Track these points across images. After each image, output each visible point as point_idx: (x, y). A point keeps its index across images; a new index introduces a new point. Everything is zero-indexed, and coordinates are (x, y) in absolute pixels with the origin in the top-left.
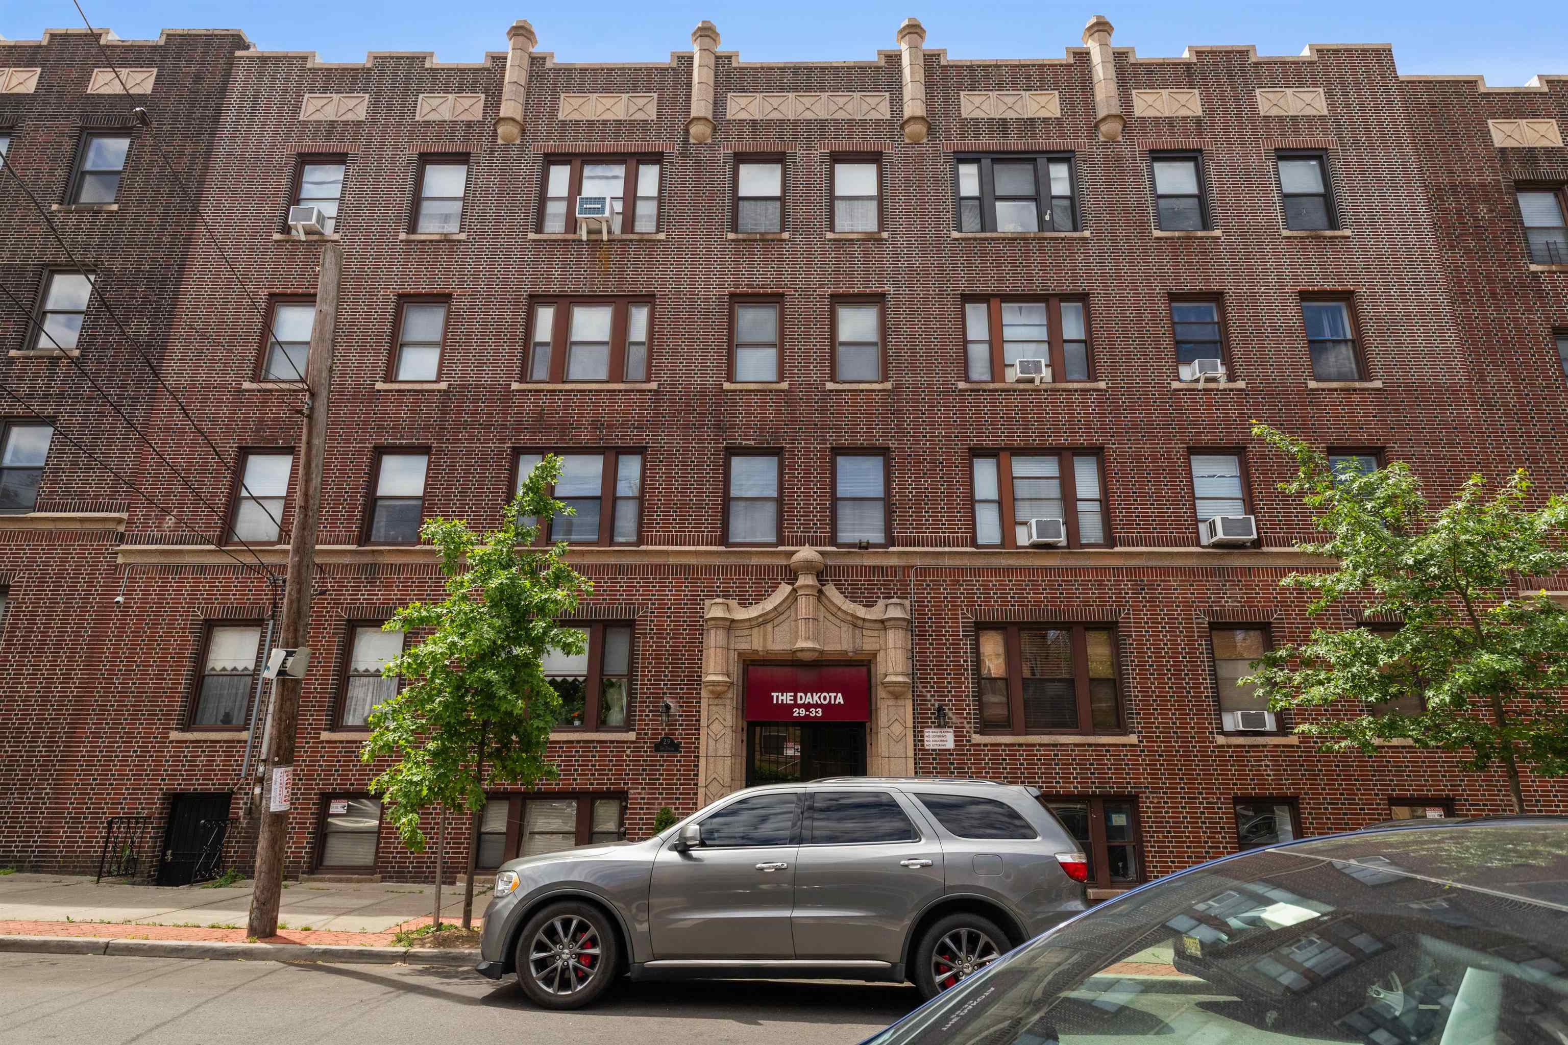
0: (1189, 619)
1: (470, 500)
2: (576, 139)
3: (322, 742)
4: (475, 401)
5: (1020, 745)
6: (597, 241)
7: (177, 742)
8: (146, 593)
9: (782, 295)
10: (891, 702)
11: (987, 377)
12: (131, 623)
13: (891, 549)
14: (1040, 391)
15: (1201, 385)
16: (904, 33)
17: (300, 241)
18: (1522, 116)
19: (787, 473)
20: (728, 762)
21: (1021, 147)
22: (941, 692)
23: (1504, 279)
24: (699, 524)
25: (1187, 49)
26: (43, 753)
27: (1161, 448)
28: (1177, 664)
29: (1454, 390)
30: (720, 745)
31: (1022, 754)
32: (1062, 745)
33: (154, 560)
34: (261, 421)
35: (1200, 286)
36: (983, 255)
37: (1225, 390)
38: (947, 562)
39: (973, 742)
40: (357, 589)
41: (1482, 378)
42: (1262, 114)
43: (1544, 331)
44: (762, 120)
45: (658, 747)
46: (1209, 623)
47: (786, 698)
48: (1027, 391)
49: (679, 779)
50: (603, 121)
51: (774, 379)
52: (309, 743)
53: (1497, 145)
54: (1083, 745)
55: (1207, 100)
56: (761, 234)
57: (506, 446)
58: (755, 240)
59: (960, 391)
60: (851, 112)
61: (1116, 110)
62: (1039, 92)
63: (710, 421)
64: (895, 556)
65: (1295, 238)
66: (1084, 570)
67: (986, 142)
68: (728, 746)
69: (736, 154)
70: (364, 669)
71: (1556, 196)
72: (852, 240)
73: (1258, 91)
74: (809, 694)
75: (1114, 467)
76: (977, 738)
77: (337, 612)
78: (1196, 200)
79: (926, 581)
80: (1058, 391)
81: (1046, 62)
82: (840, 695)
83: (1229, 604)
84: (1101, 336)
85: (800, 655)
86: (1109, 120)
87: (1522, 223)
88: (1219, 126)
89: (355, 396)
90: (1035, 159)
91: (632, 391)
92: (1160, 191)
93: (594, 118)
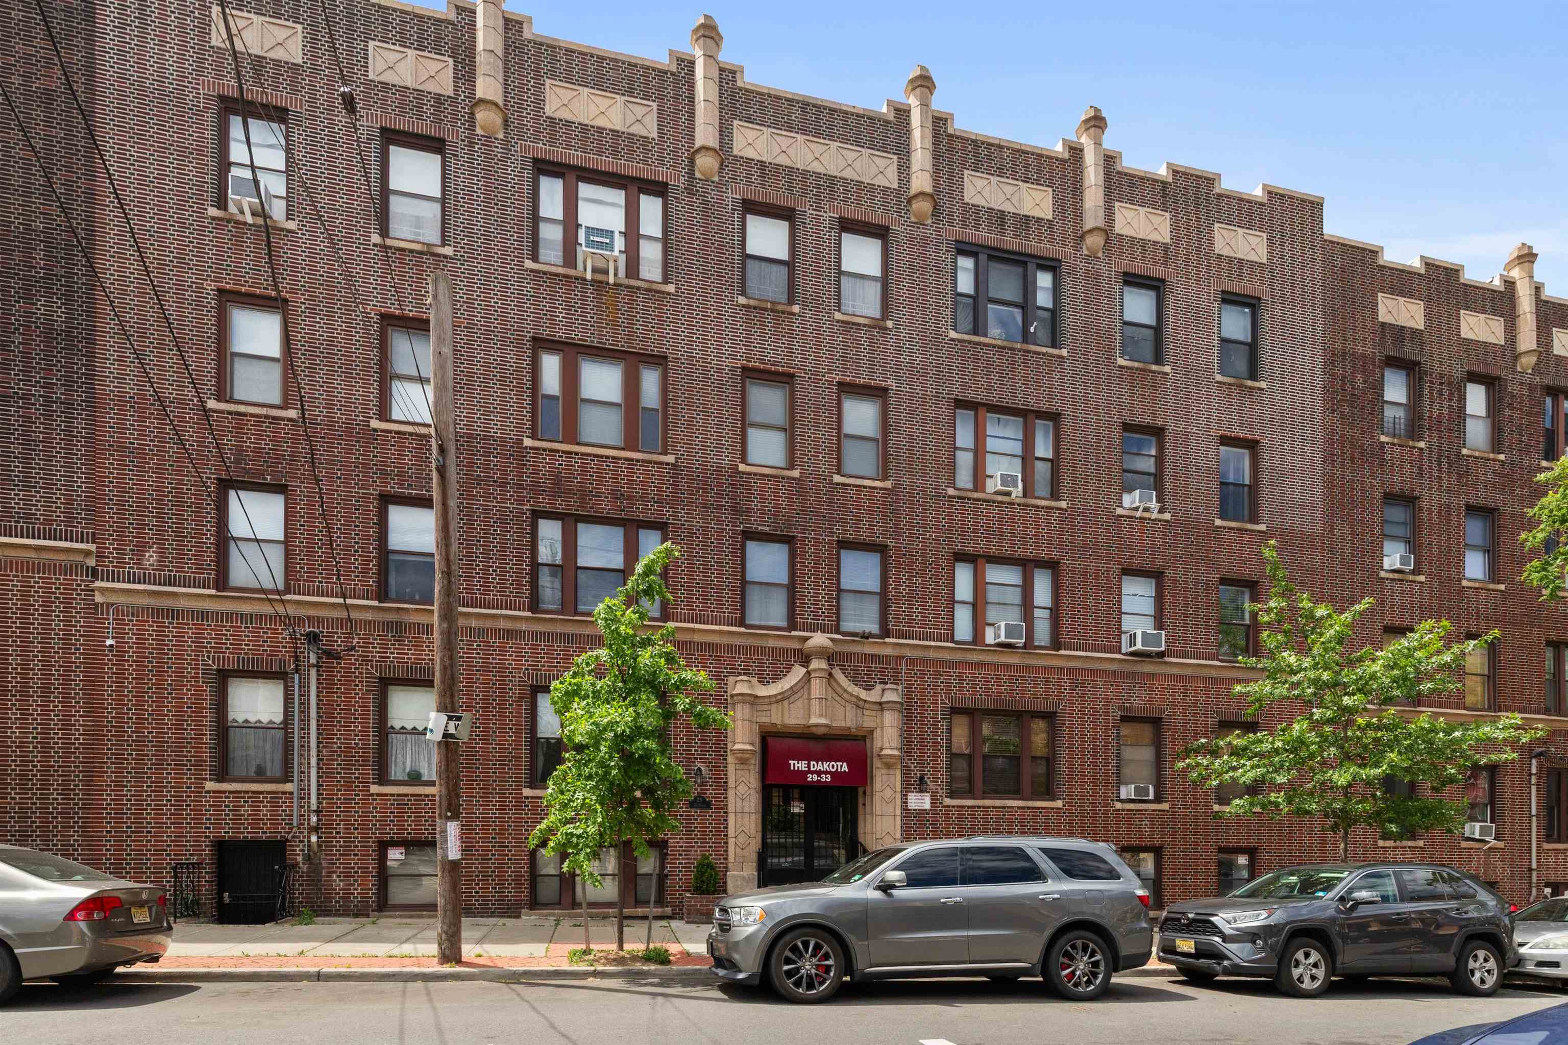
0: (1107, 712)
1: (493, 563)
2: (569, 146)
3: (372, 795)
4: (487, 454)
5: (979, 807)
6: (601, 282)
7: (215, 792)
8: (141, 640)
9: (792, 376)
10: (884, 771)
11: (970, 486)
12: (131, 670)
13: (887, 640)
14: (1014, 504)
15: (1138, 514)
16: (916, 84)
17: (245, 223)
18: (1402, 294)
19: (799, 562)
20: (753, 817)
21: (1015, 248)
22: (922, 764)
23: (1362, 446)
24: (720, 604)
25: (1165, 165)
26: (60, 801)
27: (1103, 566)
28: (1095, 748)
29: (1312, 538)
30: (746, 803)
31: (980, 814)
32: (1009, 807)
33: (145, 601)
34: (239, 450)
35: (1148, 420)
36: (976, 359)
37: (1155, 520)
38: (932, 655)
39: (945, 804)
40: (384, 646)
41: (1332, 531)
42: (1216, 252)
43: (1378, 495)
44: (770, 163)
45: (692, 804)
46: (1121, 716)
47: (802, 765)
48: (1004, 503)
49: (711, 831)
50: (598, 128)
51: (783, 465)
52: (359, 795)
53: (1380, 320)
54: (1023, 808)
55: (1175, 228)
56: (773, 303)
57: (525, 508)
58: (766, 309)
59: (950, 497)
60: (860, 172)
61: (1101, 223)
62: (1035, 186)
63: (726, 502)
64: (888, 647)
65: (1225, 384)
66: (1037, 668)
67: (985, 235)
68: (753, 804)
69: (745, 201)
70: (400, 726)
71: (1408, 375)
72: (859, 324)
73: (1217, 225)
74: (820, 763)
75: (1066, 580)
76: (948, 801)
77: (367, 669)
78: (1152, 331)
79: (913, 670)
80: (1028, 506)
81: (1044, 152)
82: (845, 764)
83: (1136, 702)
84: (1067, 456)
85: (814, 730)
86: (1095, 233)
87: (1383, 397)
88: (1182, 258)
89: (349, 431)
90: (1025, 263)
91: (650, 462)
92: (1127, 318)
93: (586, 122)
